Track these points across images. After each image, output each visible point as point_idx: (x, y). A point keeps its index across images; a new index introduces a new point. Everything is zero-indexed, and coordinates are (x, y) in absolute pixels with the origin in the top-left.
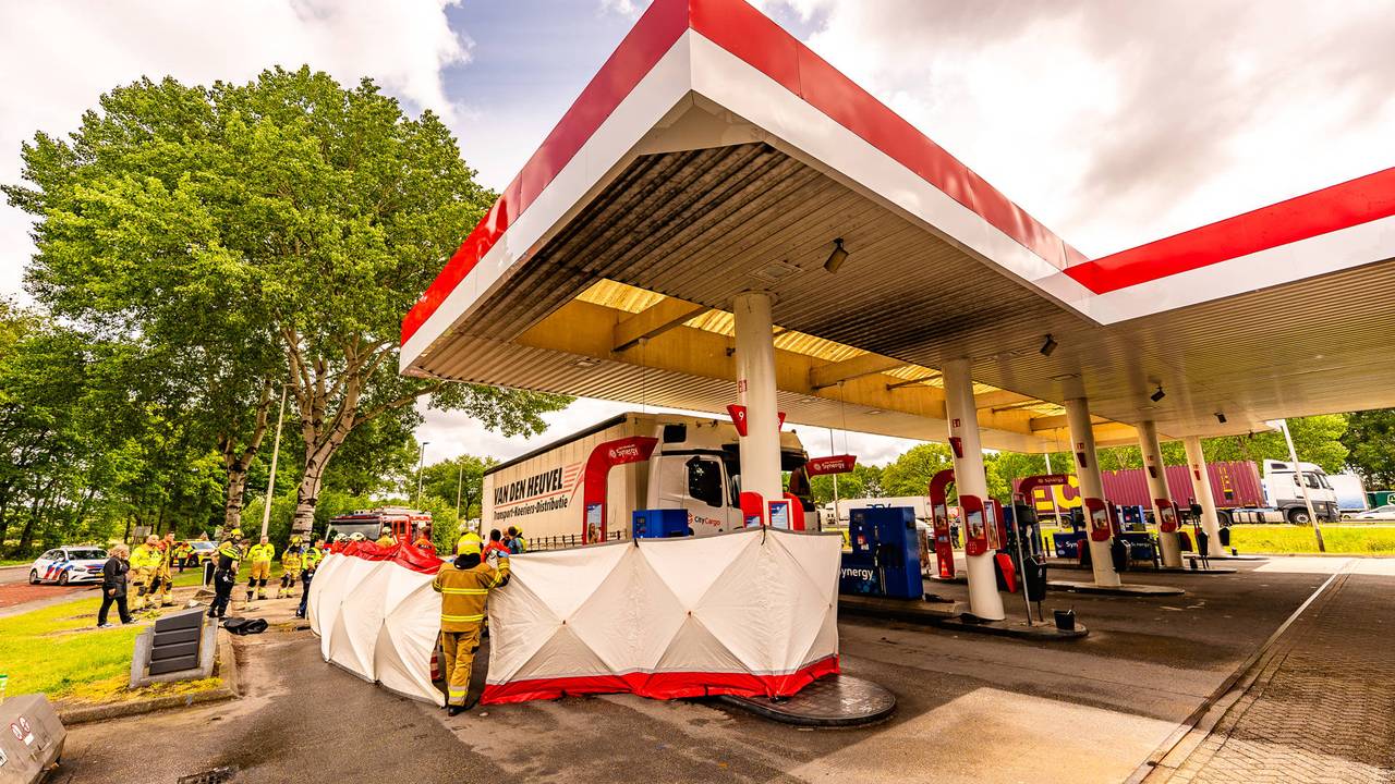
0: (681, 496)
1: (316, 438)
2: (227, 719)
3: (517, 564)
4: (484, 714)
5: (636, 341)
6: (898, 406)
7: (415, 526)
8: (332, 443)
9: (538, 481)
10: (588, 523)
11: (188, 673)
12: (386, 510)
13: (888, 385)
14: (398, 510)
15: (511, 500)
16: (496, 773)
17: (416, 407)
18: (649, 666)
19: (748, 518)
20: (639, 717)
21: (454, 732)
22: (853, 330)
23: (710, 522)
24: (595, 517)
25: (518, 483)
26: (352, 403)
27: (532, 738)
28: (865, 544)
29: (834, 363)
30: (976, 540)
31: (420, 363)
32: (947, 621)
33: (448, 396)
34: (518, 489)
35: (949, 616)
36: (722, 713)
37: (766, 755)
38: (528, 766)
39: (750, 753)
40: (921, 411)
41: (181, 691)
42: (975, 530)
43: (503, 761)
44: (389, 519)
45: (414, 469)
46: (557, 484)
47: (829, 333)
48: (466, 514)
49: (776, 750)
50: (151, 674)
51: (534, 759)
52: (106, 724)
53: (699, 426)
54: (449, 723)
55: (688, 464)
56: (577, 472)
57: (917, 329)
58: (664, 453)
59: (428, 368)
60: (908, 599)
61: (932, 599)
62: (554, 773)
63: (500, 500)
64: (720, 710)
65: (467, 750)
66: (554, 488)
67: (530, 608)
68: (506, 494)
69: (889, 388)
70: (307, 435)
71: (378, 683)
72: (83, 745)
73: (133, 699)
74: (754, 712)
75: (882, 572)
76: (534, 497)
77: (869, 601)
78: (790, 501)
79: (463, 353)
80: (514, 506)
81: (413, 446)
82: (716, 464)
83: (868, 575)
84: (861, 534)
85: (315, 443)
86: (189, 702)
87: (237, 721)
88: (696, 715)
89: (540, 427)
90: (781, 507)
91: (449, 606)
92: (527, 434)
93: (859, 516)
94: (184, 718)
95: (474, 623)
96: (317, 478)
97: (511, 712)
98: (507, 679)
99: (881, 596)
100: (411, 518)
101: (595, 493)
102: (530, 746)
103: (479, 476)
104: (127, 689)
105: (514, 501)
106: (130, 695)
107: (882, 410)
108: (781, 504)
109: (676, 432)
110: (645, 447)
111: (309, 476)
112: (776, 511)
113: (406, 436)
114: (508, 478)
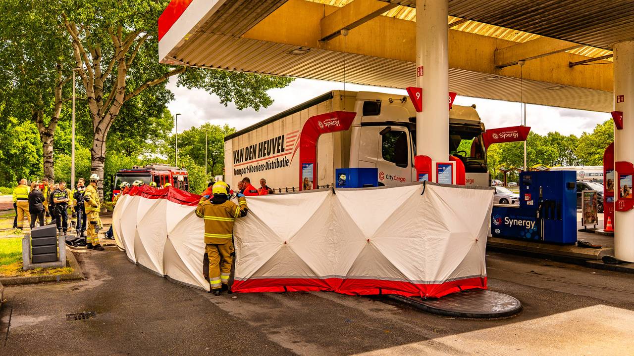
0: (376, 159)
1: (99, 110)
2: (82, 289)
3: (252, 203)
4: (235, 297)
5: (338, 33)
6: (578, 81)
7: (176, 178)
8: (111, 114)
9: (266, 145)
10: (303, 178)
11: (54, 264)
12: (154, 166)
13: (571, 63)
14: (162, 167)
15: (246, 160)
16: (244, 325)
17: (168, 87)
18: (343, 273)
19: (420, 175)
20: (335, 305)
21: (217, 305)
22: (525, 19)
23: (398, 179)
24: (308, 173)
25: (251, 147)
26: (122, 82)
27: (265, 310)
28: (530, 200)
29: (519, 44)
30: (625, 199)
31: (174, 54)
32: (591, 262)
33: (191, 77)
34: (252, 151)
35: (594, 258)
36: (394, 306)
37: (417, 329)
38: (263, 323)
39: (407, 327)
40: (602, 86)
41: (51, 273)
42: (625, 190)
43: (248, 320)
44: (157, 173)
45: (170, 135)
46: (280, 148)
47: (503, 22)
48: (212, 171)
49: (425, 327)
50: (33, 263)
51: (267, 320)
52: (18, 287)
53: (391, 102)
54: (214, 300)
55: (381, 133)
56: (296, 138)
57: (586, 16)
58: (363, 124)
59: (179, 58)
60: (562, 244)
61: (583, 245)
62: (279, 328)
63: (238, 160)
64: (393, 305)
65: (226, 314)
66: (278, 151)
67: (261, 232)
68: (242, 155)
69: (571, 65)
70: (93, 107)
71: (166, 277)
72: (11, 296)
73: (27, 275)
74: (416, 307)
75: (542, 222)
76: (263, 158)
77: (530, 245)
78: (454, 163)
79: (205, 45)
80: (248, 165)
81: (168, 117)
82: (405, 133)
83: (530, 225)
84: (528, 192)
85: (98, 114)
86: (58, 279)
87: (88, 291)
88: (375, 307)
89: (267, 102)
90: (446, 167)
91: (210, 227)
92: (257, 107)
93: (528, 177)
94: (58, 287)
95: (226, 239)
96: (103, 141)
97: (252, 297)
98: (248, 277)
99: (539, 241)
100: (173, 173)
101: (308, 156)
102: (265, 314)
103: (219, 141)
104: (22, 270)
105: (248, 161)
106: (25, 273)
107: (563, 86)
108: (446, 165)
109: (372, 106)
110: (346, 120)
111: (97, 140)
112: (442, 170)
113: (161, 109)
114: (243, 143)
